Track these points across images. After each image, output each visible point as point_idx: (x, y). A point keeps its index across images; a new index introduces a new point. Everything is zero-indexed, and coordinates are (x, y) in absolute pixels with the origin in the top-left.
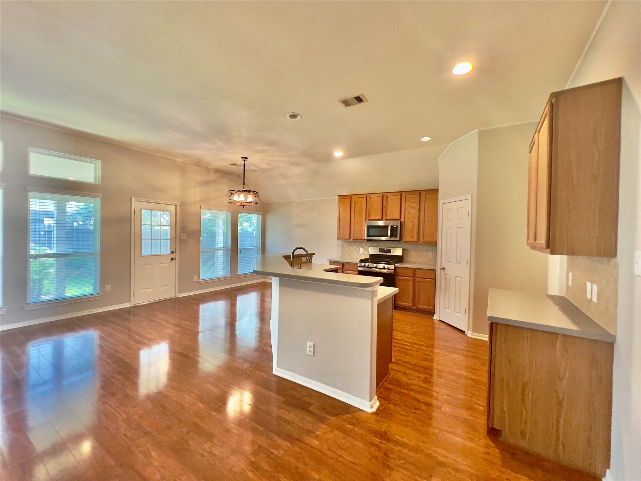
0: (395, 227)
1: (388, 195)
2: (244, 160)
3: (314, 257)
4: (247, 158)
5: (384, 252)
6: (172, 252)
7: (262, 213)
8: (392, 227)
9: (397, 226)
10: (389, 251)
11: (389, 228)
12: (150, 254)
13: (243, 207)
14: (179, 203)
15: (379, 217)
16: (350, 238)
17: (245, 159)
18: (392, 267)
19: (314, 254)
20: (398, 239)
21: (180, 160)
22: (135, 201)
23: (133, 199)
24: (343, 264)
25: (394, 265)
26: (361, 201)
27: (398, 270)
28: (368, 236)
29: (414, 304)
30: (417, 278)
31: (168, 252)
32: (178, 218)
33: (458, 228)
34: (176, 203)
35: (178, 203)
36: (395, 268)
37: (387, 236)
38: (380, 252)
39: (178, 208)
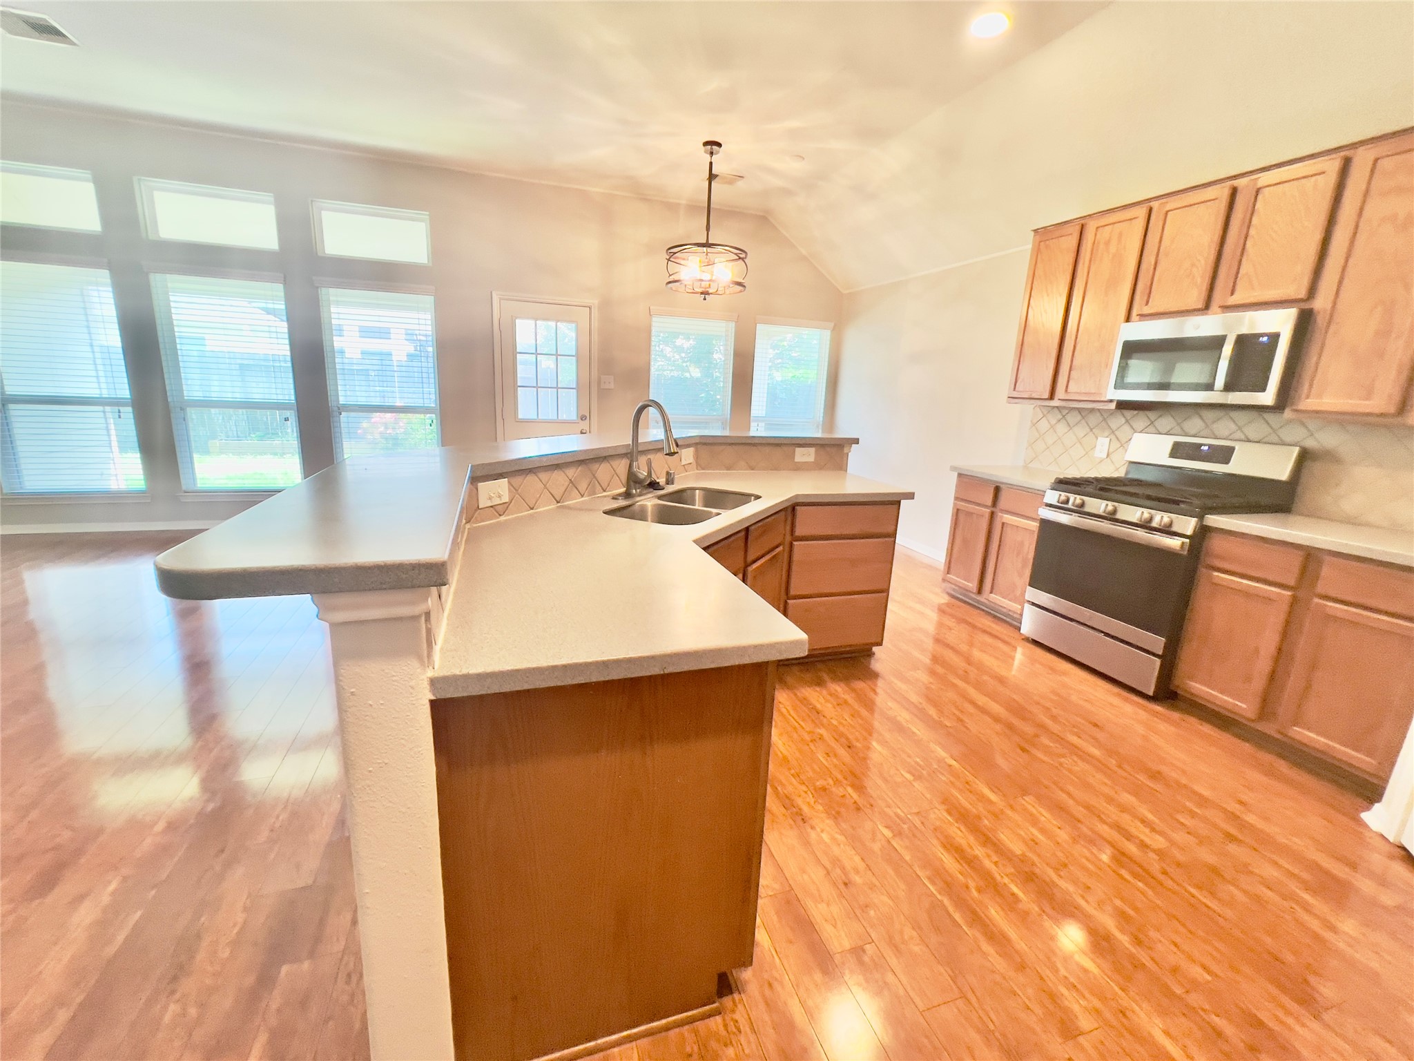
0: (1264, 339)
1: (1260, 184)
2: (712, 153)
3: (854, 453)
4: (719, 145)
5: (1196, 460)
6: (583, 418)
7: (832, 324)
8: (1244, 340)
9: (1275, 337)
10: (1224, 455)
11: (1230, 346)
12: (536, 417)
13: (705, 299)
14: (596, 302)
15: (1195, 298)
16: (1052, 397)
17: (715, 147)
18: (1188, 525)
19: (856, 441)
20: (1267, 397)
21: (597, 190)
22: (500, 299)
23: (494, 295)
24: (997, 490)
25: (1201, 517)
26: (1120, 235)
27: (1216, 544)
28: (1120, 384)
29: (1266, 707)
30: (1316, 600)
31: (573, 416)
32: (595, 337)
34: (588, 301)
35: (594, 302)
36: (1204, 532)
37: (1209, 387)
38: (1174, 455)
39: (595, 312)
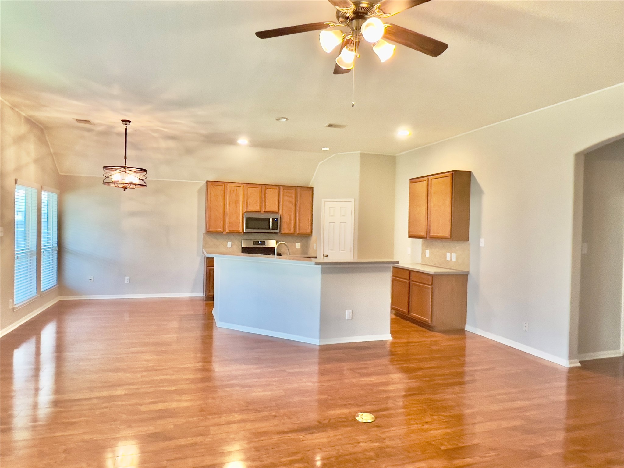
0: (275, 219)
1: (266, 187)
2: (126, 124)
4: (130, 122)
5: (259, 245)
7: (59, 191)
8: (273, 219)
9: (277, 219)
10: (264, 243)
11: (271, 220)
15: (258, 208)
16: (224, 231)
17: (128, 123)
20: (278, 231)
26: (236, 189)
28: (247, 228)
33: (341, 223)
37: (268, 229)
38: (254, 244)
